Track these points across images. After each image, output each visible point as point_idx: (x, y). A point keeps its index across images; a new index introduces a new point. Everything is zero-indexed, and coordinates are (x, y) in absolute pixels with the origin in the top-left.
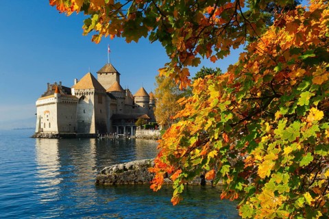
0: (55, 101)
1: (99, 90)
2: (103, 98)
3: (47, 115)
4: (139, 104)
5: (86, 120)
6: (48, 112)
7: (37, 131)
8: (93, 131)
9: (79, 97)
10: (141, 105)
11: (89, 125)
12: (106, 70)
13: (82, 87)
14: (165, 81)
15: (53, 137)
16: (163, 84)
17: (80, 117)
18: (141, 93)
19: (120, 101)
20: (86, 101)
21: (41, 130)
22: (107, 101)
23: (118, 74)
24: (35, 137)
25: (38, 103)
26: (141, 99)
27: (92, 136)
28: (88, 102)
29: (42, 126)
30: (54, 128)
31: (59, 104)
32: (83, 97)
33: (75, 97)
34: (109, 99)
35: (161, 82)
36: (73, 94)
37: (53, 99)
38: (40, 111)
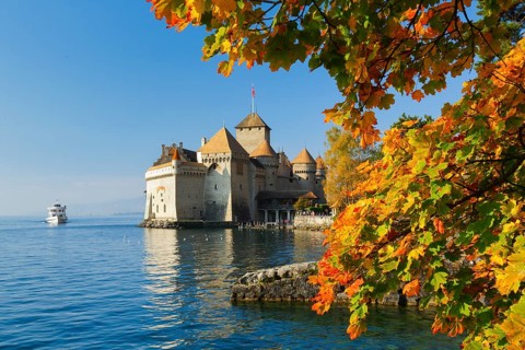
0: (174, 171)
1: (238, 155)
2: (245, 166)
3: (161, 194)
4: (300, 175)
5: (219, 200)
6: (162, 188)
7: (146, 217)
8: (229, 217)
9: (208, 165)
10: (304, 176)
11: (224, 208)
12: (250, 123)
13: (212, 149)
14: (341, 139)
15: (170, 226)
16: (338, 144)
17: (209, 196)
18: (304, 159)
19: (270, 171)
20: (219, 171)
21: (152, 215)
22: (250, 171)
23: (268, 129)
24: (143, 226)
25: (148, 174)
26: (303, 168)
27: (228, 225)
28: (221, 173)
29: (154, 210)
30: (171, 214)
31: (178, 176)
32: (214, 166)
33: (202, 165)
34: (254, 167)
35: (334, 140)
36: (200, 161)
37: (170, 168)
38: (151, 187)
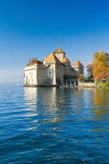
0: (36, 68)
3: (31, 75)
4: (75, 69)
5: (51, 77)
6: (31, 73)
7: (25, 83)
8: (54, 83)
9: (47, 65)
10: (77, 70)
11: (52, 80)
12: (58, 51)
13: (48, 60)
15: (35, 86)
17: (47, 76)
18: (77, 63)
19: (68, 67)
20: (51, 68)
21: (27, 83)
22: (61, 67)
23: (64, 53)
24: (25, 86)
25: (25, 69)
26: (77, 66)
27: (54, 86)
29: (28, 81)
30: (35, 82)
32: (49, 66)
33: (45, 65)
36: (44, 64)
37: (35, 66)
38: (27, 73)
